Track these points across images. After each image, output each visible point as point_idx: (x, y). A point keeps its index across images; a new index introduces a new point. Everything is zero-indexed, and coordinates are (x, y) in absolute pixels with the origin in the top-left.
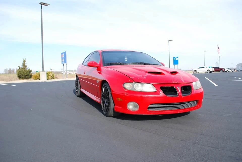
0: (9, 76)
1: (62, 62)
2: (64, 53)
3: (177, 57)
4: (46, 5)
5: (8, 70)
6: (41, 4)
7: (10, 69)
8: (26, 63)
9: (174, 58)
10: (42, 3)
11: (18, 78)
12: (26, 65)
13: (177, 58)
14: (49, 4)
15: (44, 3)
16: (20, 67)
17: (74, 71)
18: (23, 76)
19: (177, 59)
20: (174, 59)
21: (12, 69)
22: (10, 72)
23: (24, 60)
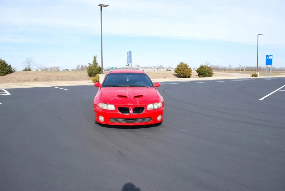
0: (79, 74)
1: (128, 61)
2: (129, 52)
3: (271, 56)
4: (106, 7)
5: (80, 66)
6: (101, 6)
7: (82, 66)
8: (97, 60)
9: (267, 56)
10: (101, 5)
11: (88, 77)
12: (96, 62)
13: (271, 57)
14: (108, 6)
15: (103, 5)
16: (91, 64)
17: (152, 68)
18: (93, 75)
19: (270, 58)
20: (266, 58)
21: (84, 66)
22: (83, 68)
23: (94, 57)
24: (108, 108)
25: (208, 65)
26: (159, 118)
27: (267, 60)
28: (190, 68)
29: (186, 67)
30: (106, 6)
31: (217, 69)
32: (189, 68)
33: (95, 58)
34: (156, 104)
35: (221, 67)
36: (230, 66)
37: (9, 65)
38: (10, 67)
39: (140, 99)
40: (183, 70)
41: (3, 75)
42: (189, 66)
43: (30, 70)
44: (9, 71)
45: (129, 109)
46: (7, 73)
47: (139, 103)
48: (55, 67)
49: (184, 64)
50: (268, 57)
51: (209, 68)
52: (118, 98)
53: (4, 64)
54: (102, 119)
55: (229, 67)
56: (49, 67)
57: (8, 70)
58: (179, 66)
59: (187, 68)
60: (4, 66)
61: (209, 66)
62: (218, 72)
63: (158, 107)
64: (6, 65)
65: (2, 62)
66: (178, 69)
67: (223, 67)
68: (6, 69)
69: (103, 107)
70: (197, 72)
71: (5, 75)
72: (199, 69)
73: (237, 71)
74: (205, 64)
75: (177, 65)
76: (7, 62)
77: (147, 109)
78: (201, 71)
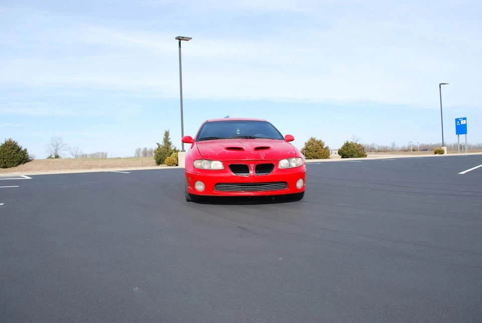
3: (465, 119)
5: (142, 149)
6: (179, 39)
7: (145, 149)
8: (169, 137)
9: (457, 120)
10: (179, 37)
12: (170, 141)
13: (465, 121)
14: (191, 38)
15: (183, 38)
16: (160, 144)
19: (463, 122)
20: (456, 123)
21: (148, 149)
22: (146, 153)
23: (166, 132)
24: (210, 167)
25: (356, 141)
26: (300, 184)
27: (457, 126)
28: (327, 148)
29: (321, 145)
30: (187, 39)
31: (372, 150)
32: (324, 147)
33: (167, 134)
34: (294, 159)
35: (379, 147)
36: (394, 144)
37: (23, 149)
38: (24, 153)
39: (266, 151)
40: (316, 151)
41: (13, 166)
42: (325, 144)
43: (57, 157)
44: (23, 159)
45: (249, 166)
46: (20, 163)
47: (265, 157)
48: (99, 153)
49: (317, 141)
50: (460, 122)
51: (359, 146)
52: (228, 151)
53: (15, 148)
54: (200, 187)
55: (391, 146)
56: (89, 154)
57: (21, 158)
58: (308, 144)
59: (322, 147)
60: (15, 151)
61: (358, 144)
62: (373, 154)
63: (297, 165)
64: (19, 149)
65: (12, 145)
66: (306, 149)
67: (381, 146)
68: (18, 155)
69: (201, 166)
70: (339, 154)
71: (17, 165)
72: (343, 148)
73: (406, 151)
74: (352, 141)
75: (306, 144)
76: (20, 144)
77: (280, 167)
78: (345, 152)
